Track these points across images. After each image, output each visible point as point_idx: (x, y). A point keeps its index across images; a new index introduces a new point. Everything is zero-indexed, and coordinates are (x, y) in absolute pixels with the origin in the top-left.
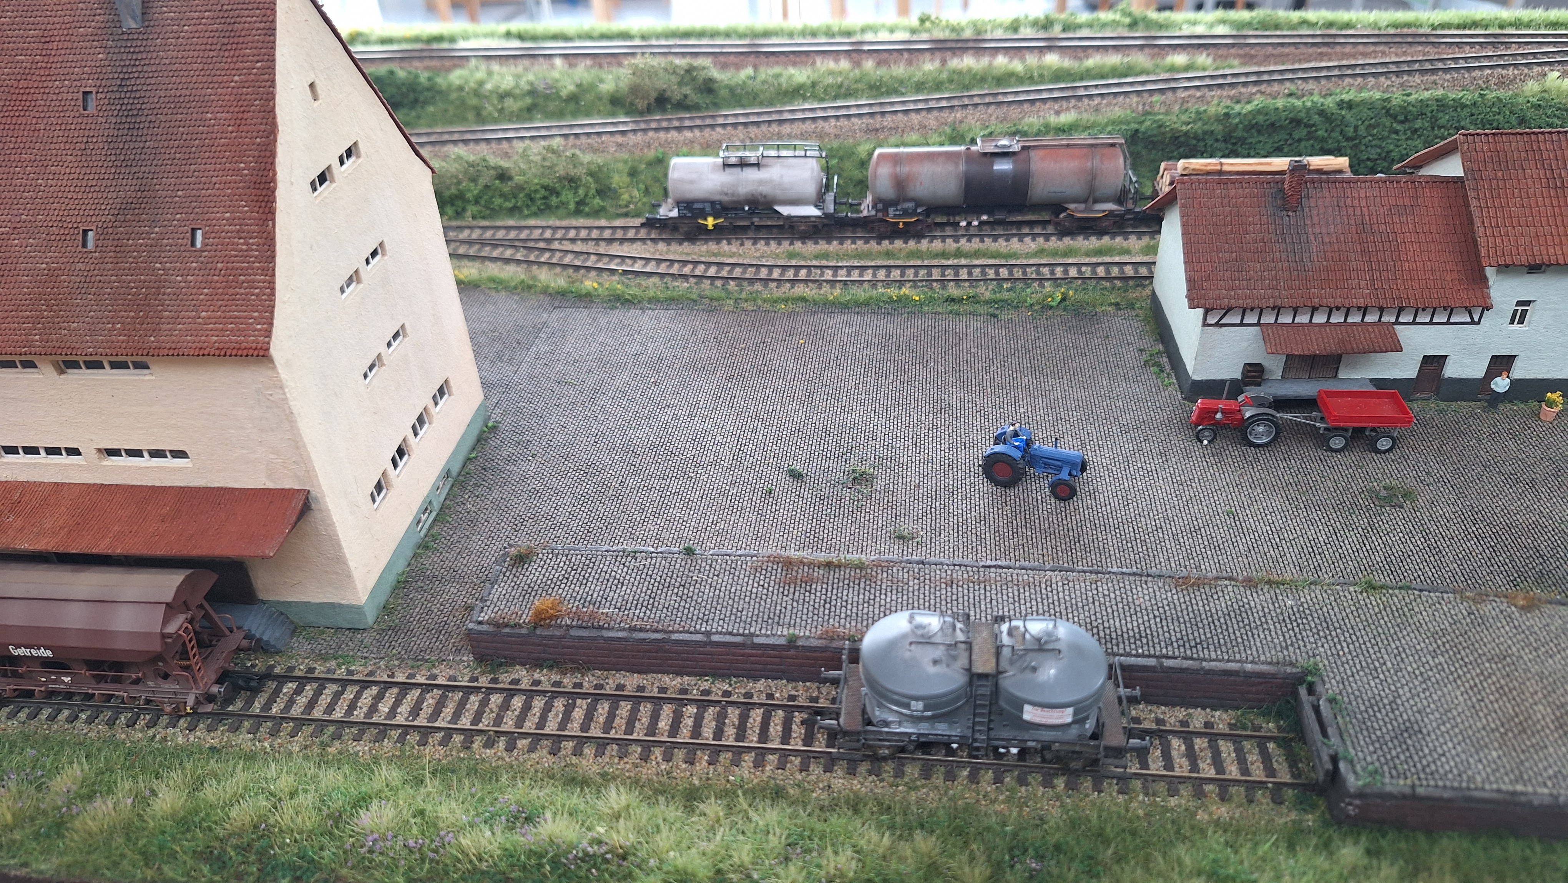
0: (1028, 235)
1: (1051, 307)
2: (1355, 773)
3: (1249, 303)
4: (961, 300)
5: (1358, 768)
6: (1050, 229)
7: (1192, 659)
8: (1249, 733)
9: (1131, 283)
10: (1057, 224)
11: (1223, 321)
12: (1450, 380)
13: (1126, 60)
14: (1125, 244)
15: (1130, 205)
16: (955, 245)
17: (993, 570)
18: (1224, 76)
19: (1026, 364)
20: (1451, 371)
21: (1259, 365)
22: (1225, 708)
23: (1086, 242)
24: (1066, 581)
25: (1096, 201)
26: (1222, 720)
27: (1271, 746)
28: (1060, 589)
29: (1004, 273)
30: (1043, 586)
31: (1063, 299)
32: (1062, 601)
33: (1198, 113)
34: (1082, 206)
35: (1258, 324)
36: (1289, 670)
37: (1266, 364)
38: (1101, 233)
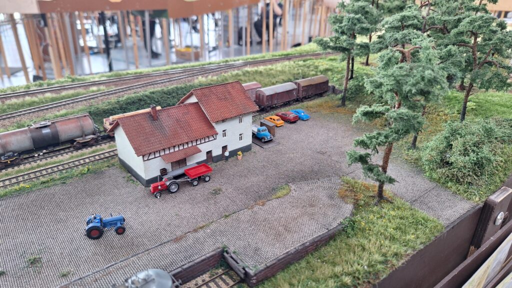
0: (64, 153)
1: (85, 174)
2: (251, 269)
3: (155, 150)
4: (48, 182)
5: (251, 268)
6: (72, 149)
7: (191, 262)
8: (216, 276)
9: (110, 158)
10: (74, 147)
11: (150, 158)
12: (214, 157)
13: (76, 91)
14: (101, 147)
15: (99, 134)
16: (36, 164)
17: (110, 268)
18: (111, 91)
19: (84, 195)
20: (214, 154)
21: (164, 169)
22: (205, 273)
23: (87, 150)
24: (139, 259)
25: (86, 136)
26: (206, 277)
27: (223, 276)
28: (138, 262)
29: (61, 168)
30: (132, 264)
31: (88, 170)
32: (141, 266)
33: (108, 102)
34: (81, 139)
35: (160, 156)
36: (219, 250)
37: (166, 168)
38: (91, 146)
